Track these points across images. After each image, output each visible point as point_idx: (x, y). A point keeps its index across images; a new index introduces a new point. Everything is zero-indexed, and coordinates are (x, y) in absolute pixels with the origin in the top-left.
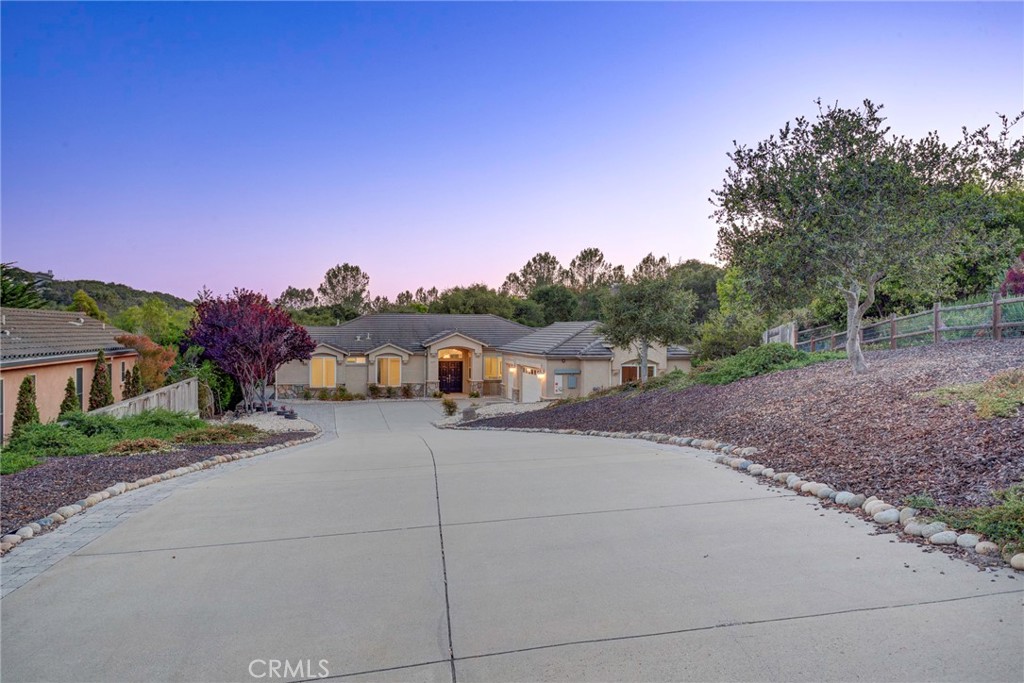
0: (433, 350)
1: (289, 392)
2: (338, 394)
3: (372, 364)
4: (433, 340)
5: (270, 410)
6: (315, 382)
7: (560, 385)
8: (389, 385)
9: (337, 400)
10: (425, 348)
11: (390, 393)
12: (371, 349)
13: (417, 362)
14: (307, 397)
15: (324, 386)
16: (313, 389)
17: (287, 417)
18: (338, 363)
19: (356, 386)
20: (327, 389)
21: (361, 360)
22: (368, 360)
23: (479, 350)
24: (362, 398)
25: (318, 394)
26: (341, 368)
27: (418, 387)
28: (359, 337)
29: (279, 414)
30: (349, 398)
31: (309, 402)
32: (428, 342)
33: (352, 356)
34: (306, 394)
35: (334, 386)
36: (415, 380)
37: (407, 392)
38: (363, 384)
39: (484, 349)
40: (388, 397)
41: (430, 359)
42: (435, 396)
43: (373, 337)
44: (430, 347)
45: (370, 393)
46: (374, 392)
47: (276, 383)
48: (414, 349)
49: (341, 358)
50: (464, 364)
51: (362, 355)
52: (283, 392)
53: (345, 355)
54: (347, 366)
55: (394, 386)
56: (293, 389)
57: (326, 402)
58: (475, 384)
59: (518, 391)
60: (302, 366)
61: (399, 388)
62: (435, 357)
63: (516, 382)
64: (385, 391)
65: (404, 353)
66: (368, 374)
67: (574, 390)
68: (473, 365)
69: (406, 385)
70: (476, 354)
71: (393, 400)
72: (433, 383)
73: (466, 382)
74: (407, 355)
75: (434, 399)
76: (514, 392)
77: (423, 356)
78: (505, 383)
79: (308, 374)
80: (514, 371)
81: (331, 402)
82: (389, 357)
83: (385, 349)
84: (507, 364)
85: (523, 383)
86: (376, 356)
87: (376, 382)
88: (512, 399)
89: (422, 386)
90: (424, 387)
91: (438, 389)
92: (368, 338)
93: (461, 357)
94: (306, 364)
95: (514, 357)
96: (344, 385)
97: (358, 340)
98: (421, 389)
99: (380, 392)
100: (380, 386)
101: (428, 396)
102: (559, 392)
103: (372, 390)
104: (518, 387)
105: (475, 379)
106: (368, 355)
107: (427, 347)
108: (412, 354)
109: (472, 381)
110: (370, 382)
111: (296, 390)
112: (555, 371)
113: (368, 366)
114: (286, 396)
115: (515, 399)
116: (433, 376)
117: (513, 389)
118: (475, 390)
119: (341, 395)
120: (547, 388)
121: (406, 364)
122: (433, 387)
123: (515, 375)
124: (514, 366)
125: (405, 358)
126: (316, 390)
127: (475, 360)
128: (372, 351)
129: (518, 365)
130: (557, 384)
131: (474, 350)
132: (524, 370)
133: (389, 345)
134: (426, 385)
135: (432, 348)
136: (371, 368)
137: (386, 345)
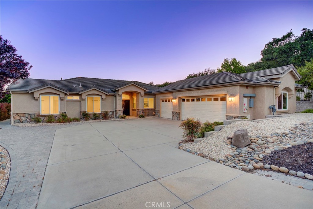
0: (120, 92)
1: (23, 118)
2: (61, 118)
3: (84, 100)
4: (120, 87)
6: (44, 111)
8: (95, 112)
9: (60, 122)
10: (114, 91)
11: (95, 117)
13: (110, 99)
14: (37, 121)
15: (51, 113)
16: (42, 116)
18: (61, 99)
19: (73, 113)
20: (53, 115)
21: (77, 98)
22: (81, 98)
24: (78, 120)
25: (46, 119)
26: (63, 102)
27: (110, 113)
28: (74, 86)
30: (69, 121)
31: (38, 124)
32: (118, 88)
33: (70, 95)
34: (37, 119)
35: (58, 113)
36: (109, 109)
37: (105, 116)
38: (78, 112)
39: (145, 94)
40: (94, 119)
41: (118, 98)
42: (122, 118)
43: (83, 87)
44: (118, 90)
45: (82, 117)
46: (85, 116)
47: (12, 113)
48: (109, 92)
49: (62, 96)
50: (130, 101)
51: (77, 95)
52: (18, 118)
53: (66, 94)
54: (67, 101)
55: (97, 113)
56: (27, 115)
57: (52, 124)
58: (141, 110)
59: (179, 112)
60: (33, 101)
61: (101, 114)
62: (121, 96)
63: (178, 107)
64: (92, 116)
65: (103, 94)
66: (81, 106)
67: (251, 109)
68: (140, 101)
69: (104, 112)
70: (141, 95)
71: (98, 121)
72: (120, 110)
73: (132, 110)
74: (105, 95)
75: (121, 119)
76: (175, 114)
77: (114, 96)
78: (160, 109)
79: (39, 106)
80: (175, 101)
81: (56, 124)
82: (94, 96)
83: (92, 91)
84: (161, 99)
85: (182, 108)
86: (86, 95)
87: (86, 110)
88: (173, 117)
89: (113, 112)
90: (115, 113)
91: (122, 114)
92: (81, 86)
93: (129, 98)
94: (37, 100)
95: (174, 94)
96: (65, 113)
97: (74, 87)
98: (113, 114)
99: (89, 116)
100: (89, 113)
101: (117, 118)
102: (246, 111)
103: (84, 115)
104: (179, 110)
105: (141, 108)
106: (81, 95)
107: (116, 91)
108: (108, 94)
109: (140, 109)
110: (82, 111)
111: (29, 117)
112: (243, 94)
113: (81, 101)
114: (20, 121)
115: (176, 118)
116: (120, 107)
117: (173, 112)
118: (142, 114)
119: (63, 119)
120: (240, 108)
121: (104, 100)
122: (119, 113)
123: (176, 103)
124: (175, 98)
125: (104, 97)
126: (45, 116)
127: (140, 98)
128: (84, 92)
129: (179, 97)
130: (245, 105)
131: (140, 93)
132: (184, 100)
133: (95, 89)
134: (115, 112)
135: (119, 91)
136: (83, 102)
137: (92, 89)
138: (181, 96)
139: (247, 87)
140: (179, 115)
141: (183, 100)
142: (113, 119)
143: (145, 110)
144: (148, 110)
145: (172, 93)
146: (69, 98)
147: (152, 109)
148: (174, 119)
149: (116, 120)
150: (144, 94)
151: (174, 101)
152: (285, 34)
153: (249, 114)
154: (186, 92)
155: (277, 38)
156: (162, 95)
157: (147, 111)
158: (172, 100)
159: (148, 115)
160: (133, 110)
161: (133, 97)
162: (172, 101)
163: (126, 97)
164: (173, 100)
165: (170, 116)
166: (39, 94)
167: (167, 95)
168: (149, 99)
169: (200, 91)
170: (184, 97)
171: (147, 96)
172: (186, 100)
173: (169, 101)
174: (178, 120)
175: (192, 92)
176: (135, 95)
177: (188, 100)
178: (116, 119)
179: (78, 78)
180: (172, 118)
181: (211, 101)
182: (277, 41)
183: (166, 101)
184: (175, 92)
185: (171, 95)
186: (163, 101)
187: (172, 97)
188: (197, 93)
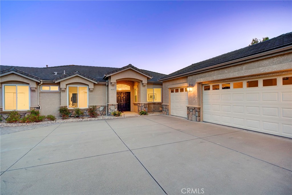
0: (113, 80)
3: (64, 91)
4: (113, 72)
8: (78, 107)
10: (107, 79)
11: (79, 114)
12: (62, 78)
13: (100, 90)
16: (6, 113)
18: (32, 90)
21: (55, 88)
22: (60, 89)
23: (145, 81)
25: (10, 117)
27: (101, 109)
33: (44, 84)
35: (28, 109)
36: (99, 103)
37: (92, 113)
38: (57, 106)
39: (148, 83)
40: (78, 117)
41: (110, 87)
42: (115, 115)
44: (110, 77)
46: (64, 113)
48: (99, 80)
49: (34, 85)
50: (131, 93)
51: (54, 84)
53: (38, 84)
55: (82, 108)
58: (143, 105)
59: (199, 109)
61: (87, 110)
62: (114, 85)
63: (196, 99)
64: (74, 112)
65: (90, 82)
66: (60, 99)
68: (141, 92)
69: (92, 107)
70: (143, 84)
72: (113, 105)
73: (133, 104)
74: (93, 84)
75: (115, 117)
76: (191, 110)
77: (106, 85)
78: (168, 103)
80: (193, 90)
81: (16, 125)
82: (78, 86)
83: (73, 79)
84: (171, 88)
85: (204, 101)
86: (67, 85)
87: (68, 105)
88: (188, 116)
89: (105, 107)
91: (116, 110)
92: (64, 74)
93: (130, 89)
95: (190, 78)
96: (38, 108)
97: (56, 74)
98: (104, 110)
101: (109, 115)
104: (200, 105)
105: (142, 101)
106: (59, 83)
108: (97, 83)
109: (141, 103)
110: (63, 105)
113: (60, 93)
115: (194, 117)
116: (113, 100)
117: (188, 107)
118: (144, 109)
119: (33, 117)
121: (92, 91)
122: (112, 108)
123: (194, 94)
124: (192, 85)
125: (91, 86)
126: (10, 113)
127: (142, 88)
129: (199, 83)
131: (142, 81)
132: (207, 88)
133: (77, 76)
134: (108, 107)
135: (112, 78)
136: (62, 94)
137: (74, 76)
138: (202, 80)
140: (199, 112)
141: (205, 87)
143: (149, 104)
144: (154, 104)
145: (187, 77)
146: (45, 88)
147: (159, 103)
148: (190, 118)
151: (190, 89)
154: (213, 72)
156: (171, 83)
157: (152, 106)
158: (186, 89)
159: (154, 111)
160: (135, 104)
162: (186, 91)
163: (126, 88)
164: (188, 89)
165: (183, 113)
166: (2, 83)
167: (178, 82)
168: (155, 89)
169: (244, 67)
170: (209, 82)
171: (152, 86)
172: (211, 88)
173: (182, 90)
174: (197, 121)
176: (136, 84)
177: (216, 88)
178: (108, 117)
180: (186, 117)
181: (274, 84)
183: (177, 91)
184: (192, 75)
185: (184, 82)
186: (172, 92)
187: (186, 85)
188: (239, 71)
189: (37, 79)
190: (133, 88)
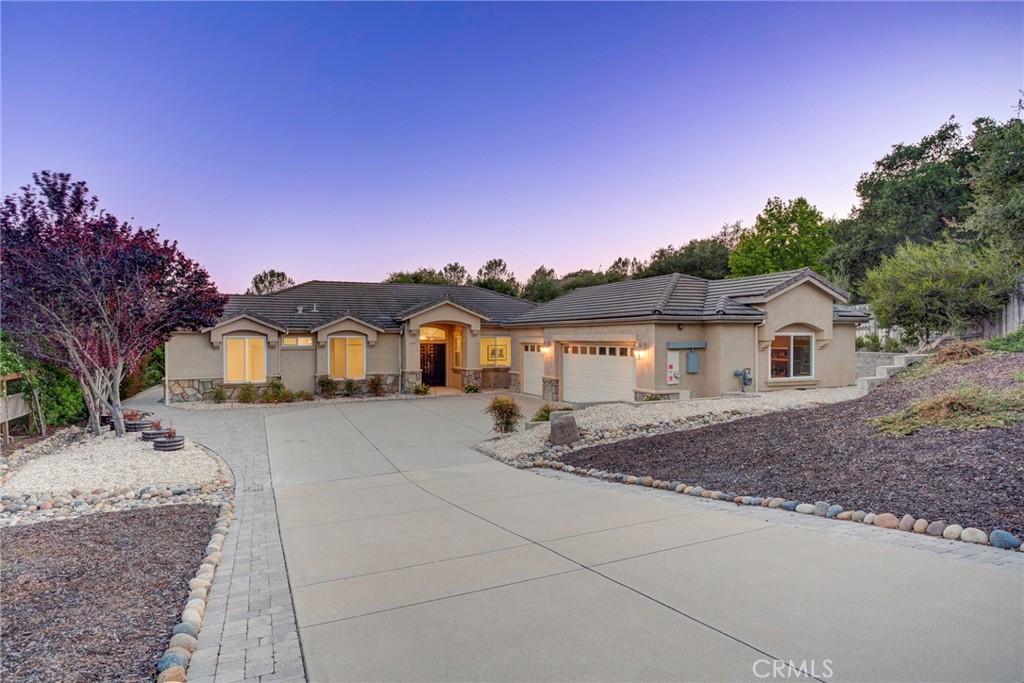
0: (414, 326)
1: (190, 391)
2: (270, 392)
3: (323, 347)
4: (414, 312)
5: (130, 428)
6: (232, 376)
7: (676, 368)
8: (349, 377)
9: (268, 401)
10: (400, 323)
11: (351, 389)
12: (320, 324)
13: (389, 344)
14: (219, 398)
15: (248, 380)
16: (229, 386)
17: (159, 447)
18: (270, 346)
19: (297, 379)
20: (251, 385)
21: (306, 342)
22: (316, 342)
23: (476, 326)
24: (308, 398)
25: (237, 393)
26: (274, 352)
27: (390, 380)
28: (300, 309)
29: (146, 438)
30: (288, 398)
31: (222, 406)
32: (406, 314)
33: (291, 334)
34: (217, 393)
35: (264, 381)
36: (386, 370)
37: (375, 387)
38: (309, 375)
39: (483, 327)
40: (348, 395)
41: (408, 339)
42: (417, 392)
43: (321, 311)
44: (408, 320)
45: (319, 390)
46: (327, 388)
47: (166, 378)
48: (384, 325)
49: (273, 337)
50: (447, 347)
51: (307, 334)
52: (178, 391)
53: (280, 334)
54: (283, 350)
55: (356, 378)
56: (196, 386)
57: (251, 405)
58: (471, 373)
59: (557, 381)
60: (211, 350)
61: (364, 382)
62: (416, 334)
63: (554, 367)
64: (342, 387)
65: (370, 330)
66: (316, 361)
67: (695, 376)
68: (468, 346)
69: (373, 377)
70: (472, 331)
71: (356, 399)
72: (413, 373)
73: (451, 371)
74: (375, 334)
75: (417, 396)
76: (547, 384)
77: (398, 334)
78: (518, 370)
79: (220, 363)
80: (547, 351)
81: (259, 406)
82: (348, 337)
83: (342, 324)
84: (524, 343)
85: (563, 370)
86: (328, 335)
87: (329, 373)
88: (544, 394)
89: (396, 377)
90: (400, 378)
91: (419, 382)
92: (315, 310)
93: (444, 338)
94: (218, 347)
95: (546, 331)
96: (280, 378)
97: (300, 312)
98: (395, 382)
99: (335, 388)
100: (335, 379)
101: (405, 393)
102: (675, 381)
103: (323, 386)
104: (557, 375)
105: (471, 366)
106: (316, 333)
107: (404, 322)
108: (383, 331)
109: (467, 369)
110: (320, 373)
111: (201, 388)
112: (668, 344)
113: (316, 350)
114: (184, 398)
115: (550, 394)
116: (413, 363)
117: (544, 379)
118: (473, 382)
119: (275, 393)
120: (656, 374)
121: (372, 346)
122: (412, 379)
123: (550, 358)
124: (548, 344)
125: (373, 337)
126: (234, 387)
127: (470, 340)
128: (323, 327)
129: (557, 342)
130: (671, 367)
131: (469, 326)
132: (567, 350)
133: (349, 319)
134: (402, 376)
135: (411, 322)
136: (320, 352)
137: (343, 319)
138: (559, 338)
139: (680, 326)
140: (557, 386)
141: (563, 348)
142: (394, 397)
143: (484, 371)
144: (497, 370)
145: (543, 328)
146: (289, 342)
147: (505, 370)
148: (546, 397)
149: (401, 399)
150: (479, 329)
151: (544, 350)
152: (932, 131)
153: (683, 389)
155: (906, 145)
156: (524, 333)
157: (492, 375)
158: (541, 349)
159: (493, 387)
160: (455, 371)
161: (455, 333)
162: (541, 351)
163: (435, 335)
165: (538, 389)
166: (223, 335)
167: (533, 333)
168: (498, 339)
169: (594, 330)
170: (566, 341)
171: (492, 332)
172: (570, 350)
173: (538, 349)
174: (553, 401)
175: (580, 330)
176: (459, 329)
177: (575, 351)
178: (403, 396)
179: (309, 283)
180: (541, 394)
181: (615, 354)
182: (903, 154)
183: (532, 349)
184: (548, 327)
185: (541, 335)
186: (526, 349)
187: (542, 341)
188: (589, 333)
189: (282, 326)
190: (453, 336)
